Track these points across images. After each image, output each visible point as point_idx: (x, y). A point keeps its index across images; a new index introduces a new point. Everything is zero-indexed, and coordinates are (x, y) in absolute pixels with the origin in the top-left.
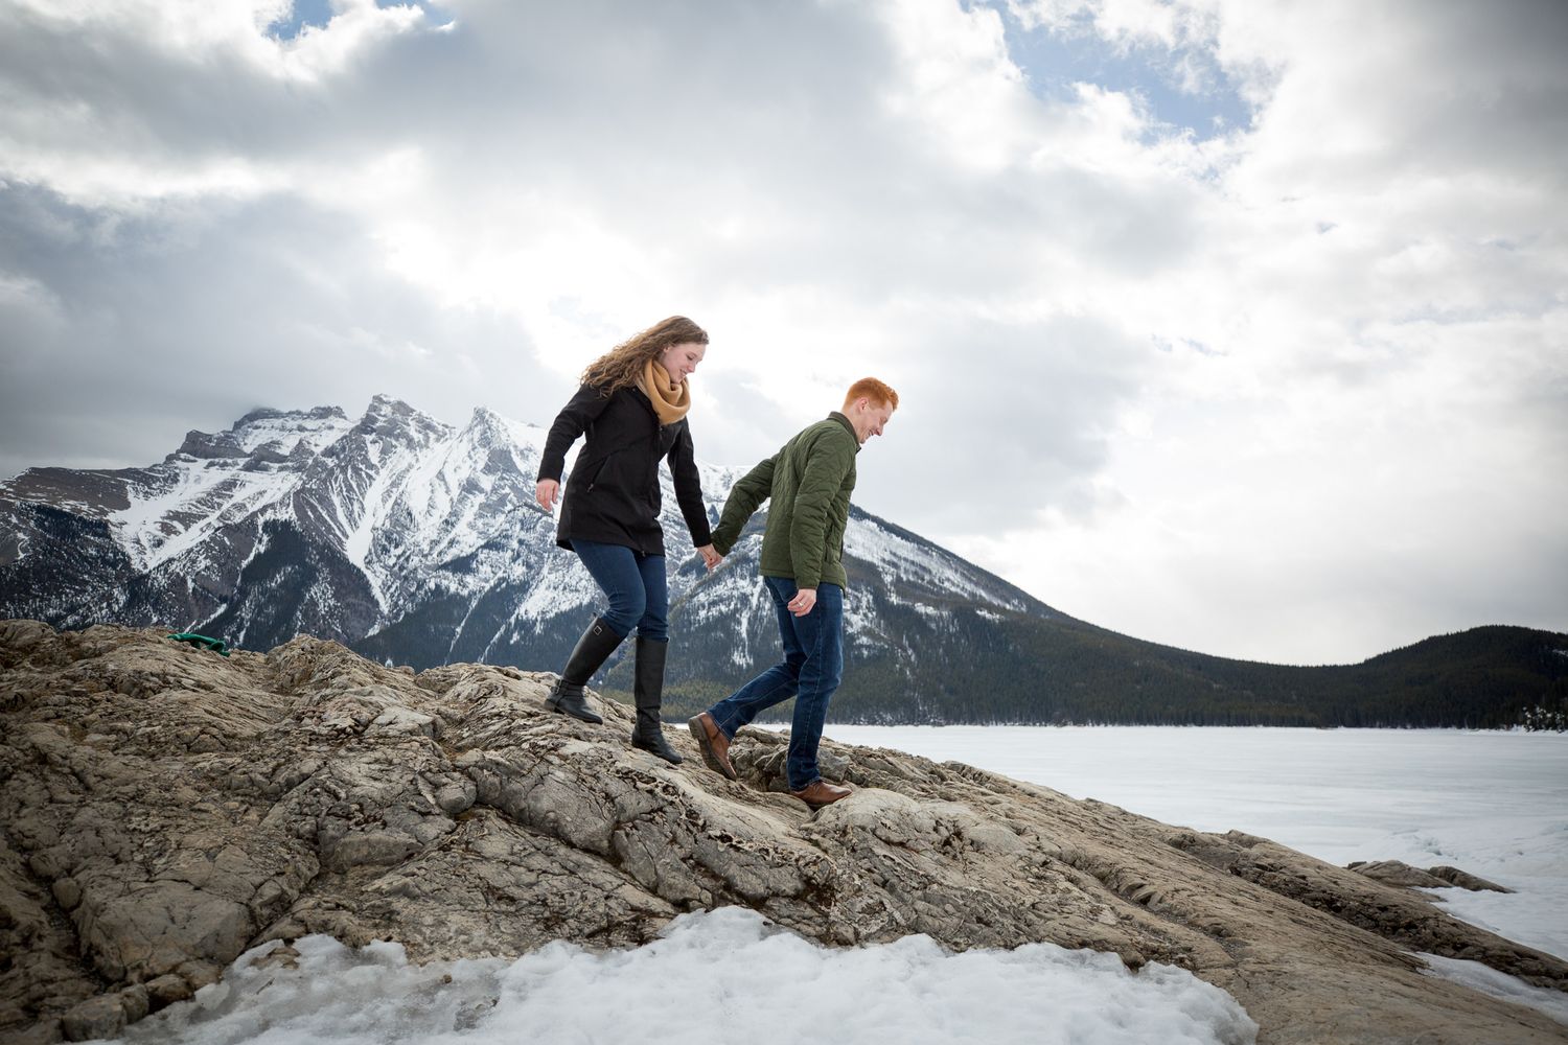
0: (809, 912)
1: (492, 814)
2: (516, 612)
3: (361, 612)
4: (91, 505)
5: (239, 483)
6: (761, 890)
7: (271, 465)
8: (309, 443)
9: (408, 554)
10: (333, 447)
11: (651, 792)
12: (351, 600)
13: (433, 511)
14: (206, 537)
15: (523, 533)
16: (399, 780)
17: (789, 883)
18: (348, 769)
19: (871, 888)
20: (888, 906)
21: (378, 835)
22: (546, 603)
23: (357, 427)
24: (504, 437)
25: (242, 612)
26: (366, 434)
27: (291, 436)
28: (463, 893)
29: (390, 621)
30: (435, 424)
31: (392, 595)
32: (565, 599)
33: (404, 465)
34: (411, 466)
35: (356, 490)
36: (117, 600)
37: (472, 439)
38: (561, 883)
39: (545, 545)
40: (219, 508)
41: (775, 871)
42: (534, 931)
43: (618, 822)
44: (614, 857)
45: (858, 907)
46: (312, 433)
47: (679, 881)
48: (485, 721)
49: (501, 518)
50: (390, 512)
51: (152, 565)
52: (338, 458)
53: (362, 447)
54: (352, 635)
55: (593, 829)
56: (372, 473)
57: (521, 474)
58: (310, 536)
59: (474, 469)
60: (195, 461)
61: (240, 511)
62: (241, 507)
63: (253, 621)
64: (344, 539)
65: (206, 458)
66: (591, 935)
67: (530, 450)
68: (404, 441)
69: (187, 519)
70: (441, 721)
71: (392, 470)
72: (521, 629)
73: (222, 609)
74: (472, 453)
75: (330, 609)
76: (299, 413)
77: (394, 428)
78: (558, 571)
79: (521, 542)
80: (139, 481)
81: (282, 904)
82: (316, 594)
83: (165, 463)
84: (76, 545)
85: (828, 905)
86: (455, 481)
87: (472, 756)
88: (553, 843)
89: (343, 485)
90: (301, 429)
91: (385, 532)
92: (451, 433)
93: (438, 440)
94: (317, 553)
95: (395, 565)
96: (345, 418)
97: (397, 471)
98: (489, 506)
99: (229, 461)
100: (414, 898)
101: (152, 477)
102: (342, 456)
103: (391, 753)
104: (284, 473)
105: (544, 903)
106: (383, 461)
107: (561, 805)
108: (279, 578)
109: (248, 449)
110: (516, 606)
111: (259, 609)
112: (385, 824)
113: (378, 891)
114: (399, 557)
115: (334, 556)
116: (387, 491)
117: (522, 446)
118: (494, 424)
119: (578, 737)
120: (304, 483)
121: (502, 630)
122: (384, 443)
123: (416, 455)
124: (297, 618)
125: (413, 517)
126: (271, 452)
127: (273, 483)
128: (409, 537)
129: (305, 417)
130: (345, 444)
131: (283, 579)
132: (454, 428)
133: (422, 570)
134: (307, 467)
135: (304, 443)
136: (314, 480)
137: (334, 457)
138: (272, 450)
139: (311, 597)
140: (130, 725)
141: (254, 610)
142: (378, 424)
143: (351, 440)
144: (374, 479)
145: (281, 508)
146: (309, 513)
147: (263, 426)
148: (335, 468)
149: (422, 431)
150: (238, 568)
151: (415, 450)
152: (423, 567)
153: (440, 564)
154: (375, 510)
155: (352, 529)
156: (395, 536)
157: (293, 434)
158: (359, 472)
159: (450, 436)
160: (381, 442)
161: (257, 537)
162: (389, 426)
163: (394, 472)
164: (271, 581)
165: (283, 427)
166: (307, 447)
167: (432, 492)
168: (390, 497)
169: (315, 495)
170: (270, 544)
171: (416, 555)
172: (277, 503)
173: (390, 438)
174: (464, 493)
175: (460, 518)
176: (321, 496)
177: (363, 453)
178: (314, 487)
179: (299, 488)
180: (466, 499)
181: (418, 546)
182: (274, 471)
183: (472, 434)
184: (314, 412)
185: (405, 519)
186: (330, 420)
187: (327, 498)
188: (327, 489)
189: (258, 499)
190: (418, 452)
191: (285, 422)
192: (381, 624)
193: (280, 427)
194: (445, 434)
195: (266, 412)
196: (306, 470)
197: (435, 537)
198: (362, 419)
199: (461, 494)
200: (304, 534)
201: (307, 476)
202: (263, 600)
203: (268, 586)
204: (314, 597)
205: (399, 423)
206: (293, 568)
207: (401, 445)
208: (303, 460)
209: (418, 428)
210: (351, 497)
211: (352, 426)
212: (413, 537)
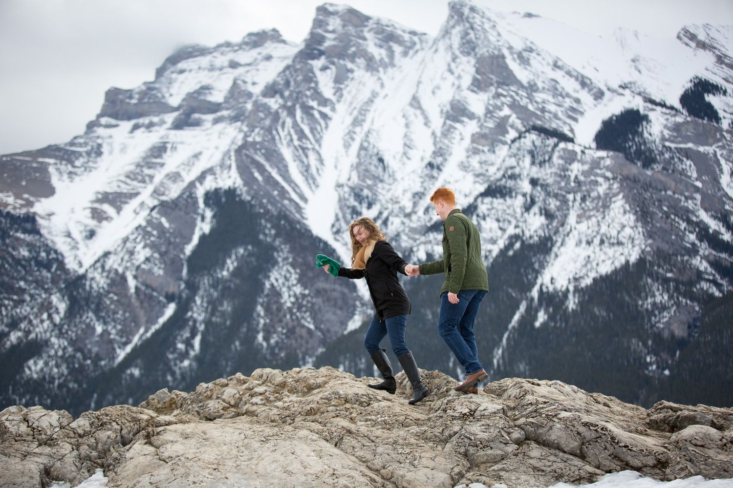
0: (658, 471)
1: (533, 442)
2: (539, 281)
3: (335, 300)
4: (18, 196)
5: (169, 146)
6: (640, 465)
7: (204, 117)
8: (245, 82)
9: (385, 215)
10: (275, 83)
11: (596, 430)
12: (321, 285)
13: (411, 153)
14: (141, 220)
15: (535, 169)
16: (494, 432)
17: (651, 461)
18: (472, 429)
19: (683, 461)
20: (689, 467)
21: (489, 452)
22: (578, 265)
23: (301, 52)
24: (493, 38)
25: (193, 312)
26: (313, 58)
27: (223, 76)
28: (525, 469)
30: (399, 32)
32: (603, 257)
33: (366, 95)
34: (374, 95)
35: (310, 136)
36: (57, 309)
37: (451, 47)
38: (561, 465)
39: (568, 183)
40: (151, 181)
41: (646, 458)
42: (552, 480)
43: (583, 443)
44: (582, 457)
45: (677, 469)
46: (247, 68)
47: (607, 463)
48: (525, 407)
49: (503, 151)
50: (355, 160)
51: (88, 262)
52: (282, 96)
53: (310, 78)
54: (328, 331)
55: (572, 446)
56: (326, 110)
57: (522, 86)
58: (261, 205)
59: (459, 87)
60: (117, 126)
61: (175, 181)
62: (175, 177)
63: (208, 323)
64: (302, 204)
65: (129, 118)
66: (573, 481)
67: (531, 50)
68: (361, 61)
69: (117, 200)
70: (506, 408)
71: (351, 103)
72: (548, 306)
73: (170, 310)
74: (453, 65)
75: (297, 299)
76: (228, 44)
77: (347, 46)
78: (589, 218)
79: (534, 182)
80: (62, 159)
81: (461, 475)
82: (277, 280)
83: (86, 133)
84: (7, 246)
85: (666, 469)
86: (435, 106)
87: (522, 421)
88: (557, 452)
89: (292, 132)
90: (234, 65)
91: (352, 189)
92: (421, 41)
93: (405, 54)
94: (273, 227)
96: (284, 42)
97: (358, 104)
98: (483, 136)
99: (155, 119)
100: (507, 471)
101: (74, 152)
102: (287, 93)
103: (488, 422)
104: (220, 126)
105: (555, 472)
106: (338, 91)
107: (559, 437)
108: (231, 264)
109: (174, 101)
110: (537, 273)
111: (213, 305)
112: (491, 448)
113: (494, 470)
115: (293, 229)
116: (349, 133)
117: (518, 46)
118: (477, 20)
119: (566, 411)
120: (246, 136)
121: (523, 307)
122: (337, 68)
123: (379, 79)
124: (259, 315)
125: (386, 163)
126: (201, 100)
127: (209, 140)
128: (384, 192)
129: (236, 48)
130: (289, 76)
131: (235, 264)
132: (425, 34)
133: (406, 235)
134: (247, 114)
135: (239, 82)
136: (257, 130)
137: (278, 96)
138: (202, 97)
139: (272, 285)
140: (373, 417)
141: (207, 308)
142: (327, 44)
143: (296, 70)
144: (330, 119)
145: (222, 172)
146: (257, 175)
147: (188, 68)
148: (280, 111)
149: (383, 44)
150: (182, 256)
151: (378, 71)
152: (407, 230)
153: (429, 225)
154: (337, 159)
155: (310, 188)
156: (366, 192)
157: (225, 73)
158: (311, 111)
159: (421, 45)
160: (333, 67)
161: (198, 214)
162: (340, 44)
163: (354, 105)
164: (222, 269)
165: (212, 65)
166: (243, 87)
167: (407, 126)
168: (353, 139)
169: (260, 150)
170: (215, 221)
171: (397, 216)
172: (216, 166)
173: (344, 60)
174: (448, 122)
175: (447, 157)
176: (267, 149)
177: (313, 85)
178: (258, 139)
179: (240, 143)
180: (452, 130)
181: (397, 202)
182: (208, 125)
183: (450, 38)
184: (247, 40)
185: (376, 167)
186: (267, 48)
187: (275, 151)
188: (273, 139)
189: (193, 164)
190: (381, 74)
191: (213, 59)
192: (364, 313)
193: (208, 66)
194: (414, 44)
195: (190, 50)
196: (246, 118)
197: (418, 188)
198: (305, 40)
199: (445, 124)
200: (253, 202)
201: (247, 126)
202: (215, 294)
203: (220, 276)
204: (276, 284)
205: (353, 38)
206: (245, 250)
207: (359, 67)
208: (241, 105)
209: (377, 42)
210: (305, 146)
211: (295, 51)
212: (389, 190)
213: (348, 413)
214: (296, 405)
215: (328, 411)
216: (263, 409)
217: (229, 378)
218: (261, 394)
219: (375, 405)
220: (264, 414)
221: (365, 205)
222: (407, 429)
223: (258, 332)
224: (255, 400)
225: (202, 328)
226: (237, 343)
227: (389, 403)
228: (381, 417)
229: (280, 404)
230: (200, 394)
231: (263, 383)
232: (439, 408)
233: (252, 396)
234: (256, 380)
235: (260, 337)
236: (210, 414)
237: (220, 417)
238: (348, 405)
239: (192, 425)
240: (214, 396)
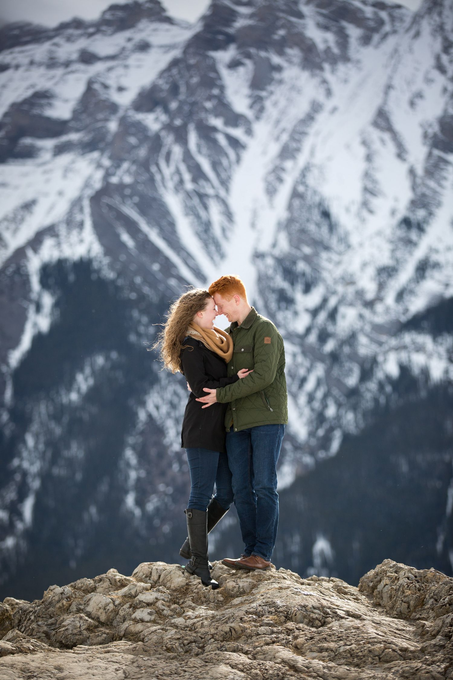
7: (39, 142)
8: (106, 86)
9: (333, 302)
10: (154, 87)
13: (376, 202)
25: (22, 459)
26: (217, 48)
27: (71, 77)
29: (312, 453)
31: (311, 398)
33: (301, 108)
34: (316, 108)
35: (212, 174)
46: (109, 63)
50: (283, 215)
52: (166, 110)
53: (211, 80)
56: (238, 133)
58: (133, 287)
63: (46, 476)
68: (294, 53)
71: (278, 122)
74: (445, 59)
76: (77, 24)
77: (272, 28)
82: (157, 408)
89: (183, 168)
90: (87, 58)
91: (279, 261)
92: (393, 18)
93: (366, 40)
95: (308, 330)
96: (169, 20)
97: (288, 123)
102: (174, 105)
104: (65, 159)
106: (257, 102)
108: (84, 381)
111: (54, 449)
114: (314, 313)
116: (274, 171)
120: (108, 175)
122: (255, 63)
123: (324, 82)
124: (128, 465)
125: (333, 219)
126: (35, 116)
127: (47, 181)
128: (330, 266)
129: (91, 30)
130: (177, 77)
131: (91, 382)
132: (399, 7)
133: (367, 336)
134: (109, 138)
135: (96, 86)
136: (125, 165)
137: (159, 110)
138: (36, 111)
139: (150, 416)
140: (332, 645)
141: (44, 453)
142: (240, 23)
143: (189, 67)
144: (243, 147)
145: (69, 232)
146: (126, 238)
147: (14, 63)
148: (163, 134)
149: (331, 23)
150: (4, 369)
151: (322, 69)
152: (368, 328)
153: (403, 319)
154: (255, 214)
155: (212, 258)
156: (301, 266)
157: (72, 72)
158: (213, 135)
159: (393, 26)
160: (248, 62)
161: (30, 301)
162: (261, 24)
163: (283, 125)
164: (69, 390)
165: (52, 59)
166: (103, 94)
167: (369, 158)
168: (280, 180)
169: (131, 196)
170: (57, 312)
171: (351, 305)
172: (60, 222)
173: (266, 50)
174: (437, 152)
175: (434, 209)
176: (142, 197)
177: (216, 92)
178: (128, 180)
179: (98, 185)
180: (442, 165)
181: (352, 283)
182: (46, 156)
183: (440, 14)
184: (108, 16)
185: (318, 225)
186: (141, 31)
187: (154, 199)
188: (152, 180)
189: (23, 220)
190: (328, 75)
191: (54, 48)
192: (297, 462)
193: (45, 60)
194: (381, 23)
195: (16, 32)
196: (109, 145)
197: (385, 259)
198: (204, 18)
199: (430, 155)
200: (120, 282)
201: (110, 158)
202: (58, 431)
203: (65, 400)
204: (155, 413)
205: (281, 15)
206: (107, 358)
207: (290, 62)
208: (99, 125)
209: (321, 19)
210: (202, 191)
211: (186, 35)
212: (338, 263)
213: (290, 637)
214: (206, 623)
215: (258, 634)
216: (154, 628)
217: (97, 578)
218: (148, 605)
219: (335, 625)
220: (155, 637)
221: (299, 287)
222: (386, 665)
223: (126, 492)
224: (140, 614)
225: (36, 484)
226: (93, 510)
227: (357, 622)
228: (346, 645)
229: (179, 621)
230: (50, 603)
231: (152, 587)
232: (438, 632)
233: (134, 607)
234: (141, 580)
235: (130, 500)
236: (66, 637)
237: (83, 642)
238: (290, 625)
239: (39, 655)
240: (74, 608)
